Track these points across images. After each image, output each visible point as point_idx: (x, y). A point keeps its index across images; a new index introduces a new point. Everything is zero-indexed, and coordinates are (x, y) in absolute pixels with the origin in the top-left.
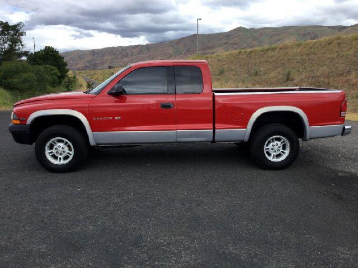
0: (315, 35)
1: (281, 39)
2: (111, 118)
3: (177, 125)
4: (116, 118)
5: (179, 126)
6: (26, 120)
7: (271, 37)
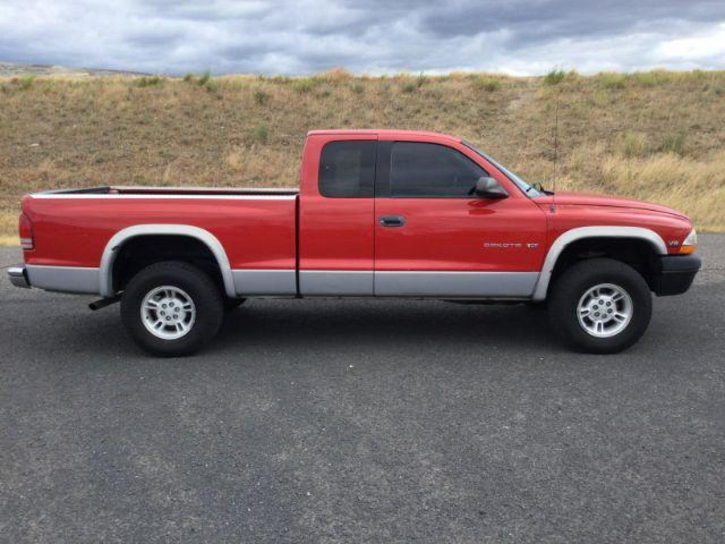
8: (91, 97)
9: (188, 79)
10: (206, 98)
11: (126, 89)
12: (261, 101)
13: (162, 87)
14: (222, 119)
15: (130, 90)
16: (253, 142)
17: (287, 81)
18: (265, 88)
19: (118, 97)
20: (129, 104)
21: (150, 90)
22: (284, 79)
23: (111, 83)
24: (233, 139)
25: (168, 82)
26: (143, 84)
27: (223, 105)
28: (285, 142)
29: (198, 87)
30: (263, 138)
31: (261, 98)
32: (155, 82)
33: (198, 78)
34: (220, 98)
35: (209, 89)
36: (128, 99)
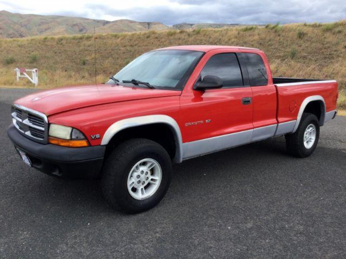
0: (83, 27)
1: (50, 28)
2: (202, 122)
3: (254, 123)
4: (207, 121)
5: (256, 124)
6: (101, 138)
7: (40, 25)
8: (221, 37)
9: (267, 27)
10: (272, 35)
11: (237, 32)
12: (300, 37)
13: (254, 31)
14: (276, 46)
15: (239, 33)
16: (287, 58)
17: (320, 26)
18: (305, 30)
19: (232, 37)
20: (236, 40)
21: (248, 33)
22: (318, 25)
23: (232, 30)
24: (277, 56)
25: (258, 29)
26: (246, 30)
27: (280, 39)
28: (305, 57)
29: (270, 31)
30: (293, 55)
31: (301, 35)
32: (251, 29)
33: (272, 26)
34: (279, 35)
35: (276, 31)
36: (236, 38)
